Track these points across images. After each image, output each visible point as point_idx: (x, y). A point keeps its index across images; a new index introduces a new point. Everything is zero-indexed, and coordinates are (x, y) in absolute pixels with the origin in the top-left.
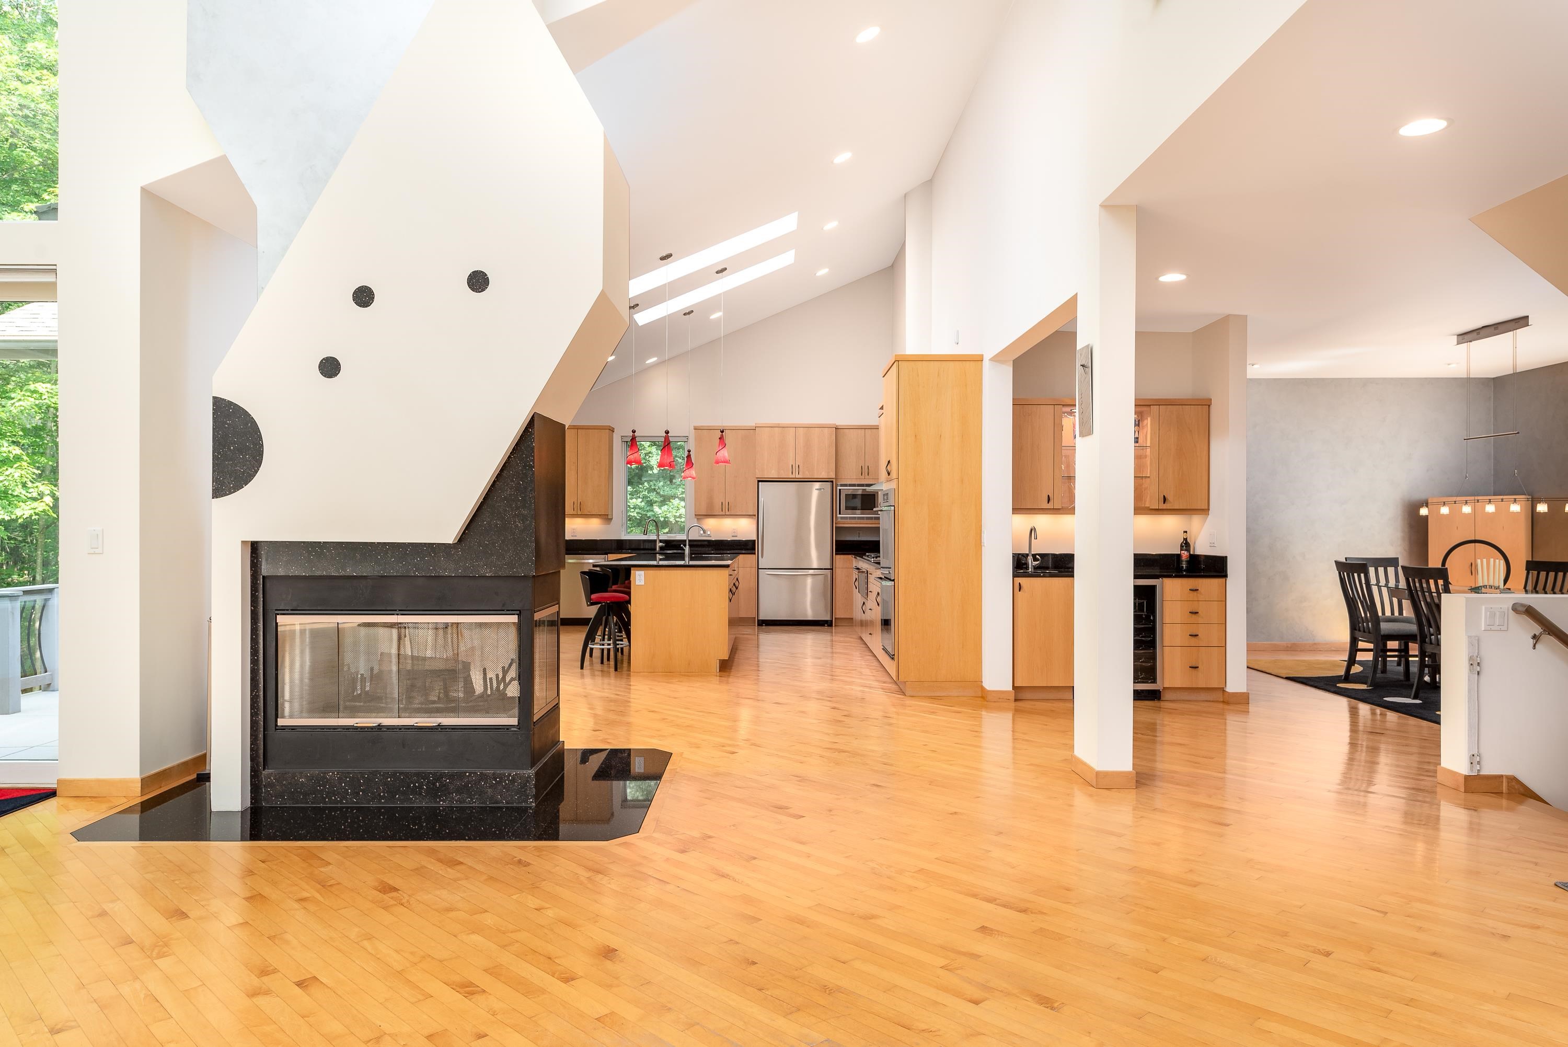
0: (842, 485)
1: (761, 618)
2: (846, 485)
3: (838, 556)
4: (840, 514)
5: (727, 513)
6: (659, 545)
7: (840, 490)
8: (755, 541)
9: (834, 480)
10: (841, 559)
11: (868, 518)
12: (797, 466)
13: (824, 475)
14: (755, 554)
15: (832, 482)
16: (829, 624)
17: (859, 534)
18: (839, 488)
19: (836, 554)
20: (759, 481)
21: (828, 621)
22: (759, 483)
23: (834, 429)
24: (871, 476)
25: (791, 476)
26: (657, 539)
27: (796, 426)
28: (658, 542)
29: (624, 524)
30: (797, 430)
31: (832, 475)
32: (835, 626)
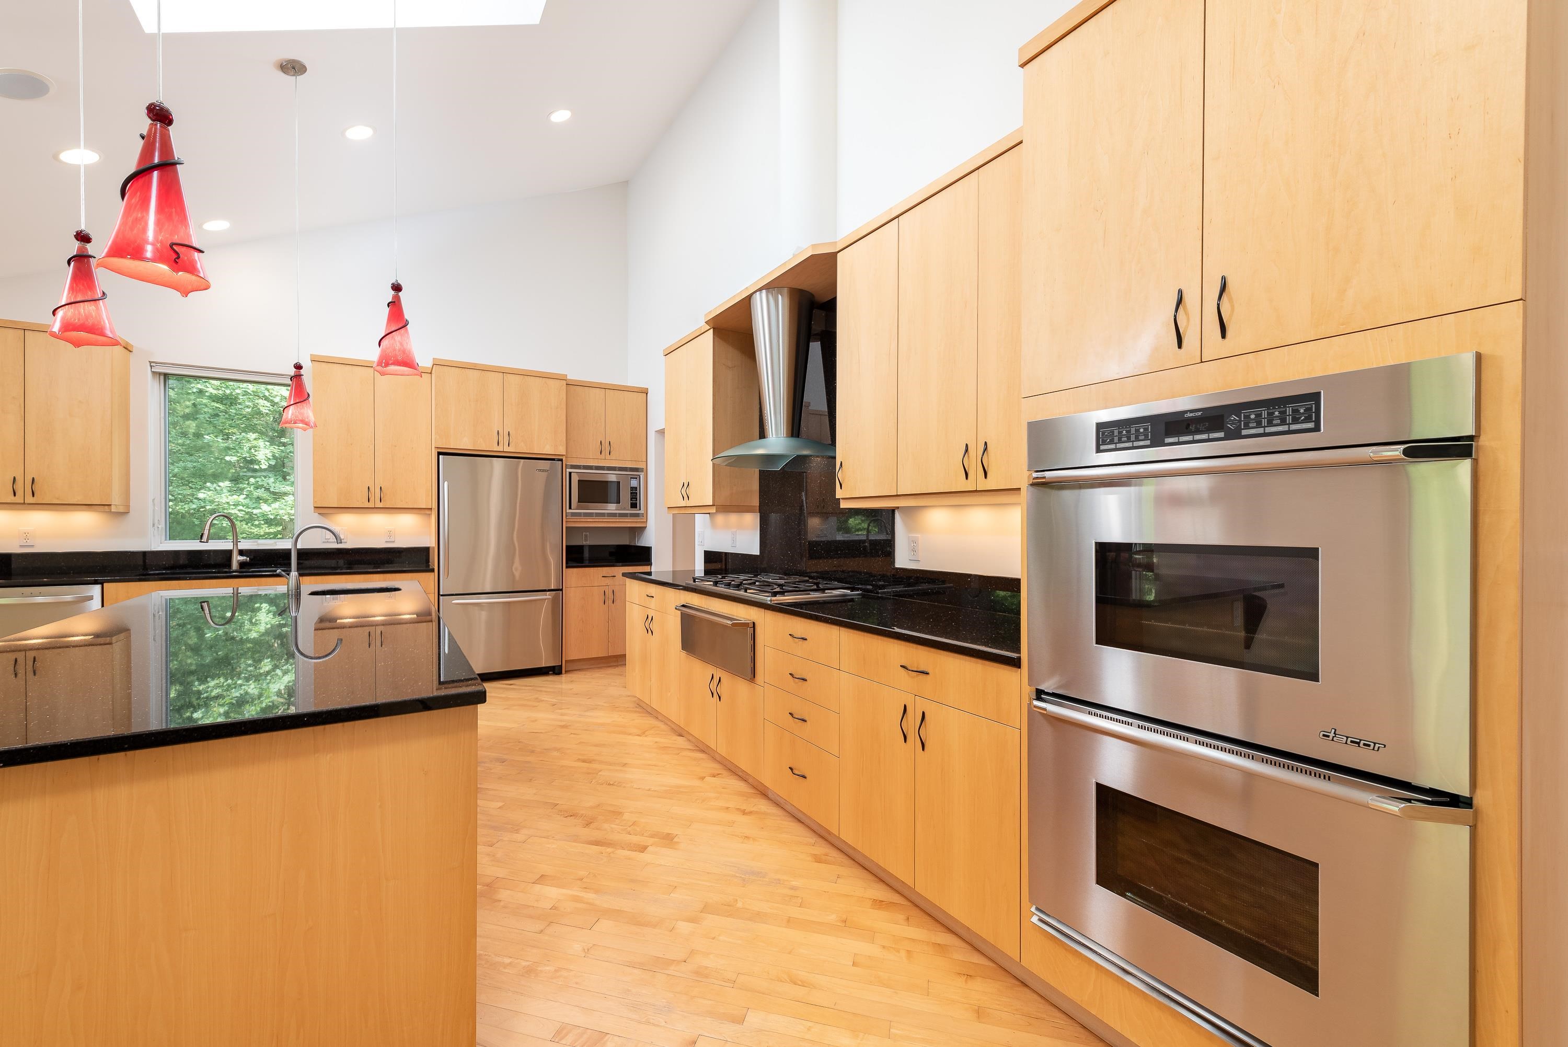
0: (573, 467)
2: (579, 467)
3: (570, 570)
4: (570, 508)
5: (379, 505)
6: (237, 559)
7: (570, 473)
9: (564, 459)
10: (573, 574)
11: (610, 515)
12: (506, 433)
13: (549, 450)
14: (432, 570)
15: (561, 460)
16: (556, 672)
17: (586, 536)
18: (569, 470)
19: (567, 567)
20: (439, 454)
21: (556, 668)
22: (441, 457)
23: (565, 382)
24: (613, 456)
25: (496, 448)
26: (232, 548)
27: (504, 372)
28: (235, 553)
29: (156, 522)
30: (505, 377)
31: (561, 450)
32: (566, 672)
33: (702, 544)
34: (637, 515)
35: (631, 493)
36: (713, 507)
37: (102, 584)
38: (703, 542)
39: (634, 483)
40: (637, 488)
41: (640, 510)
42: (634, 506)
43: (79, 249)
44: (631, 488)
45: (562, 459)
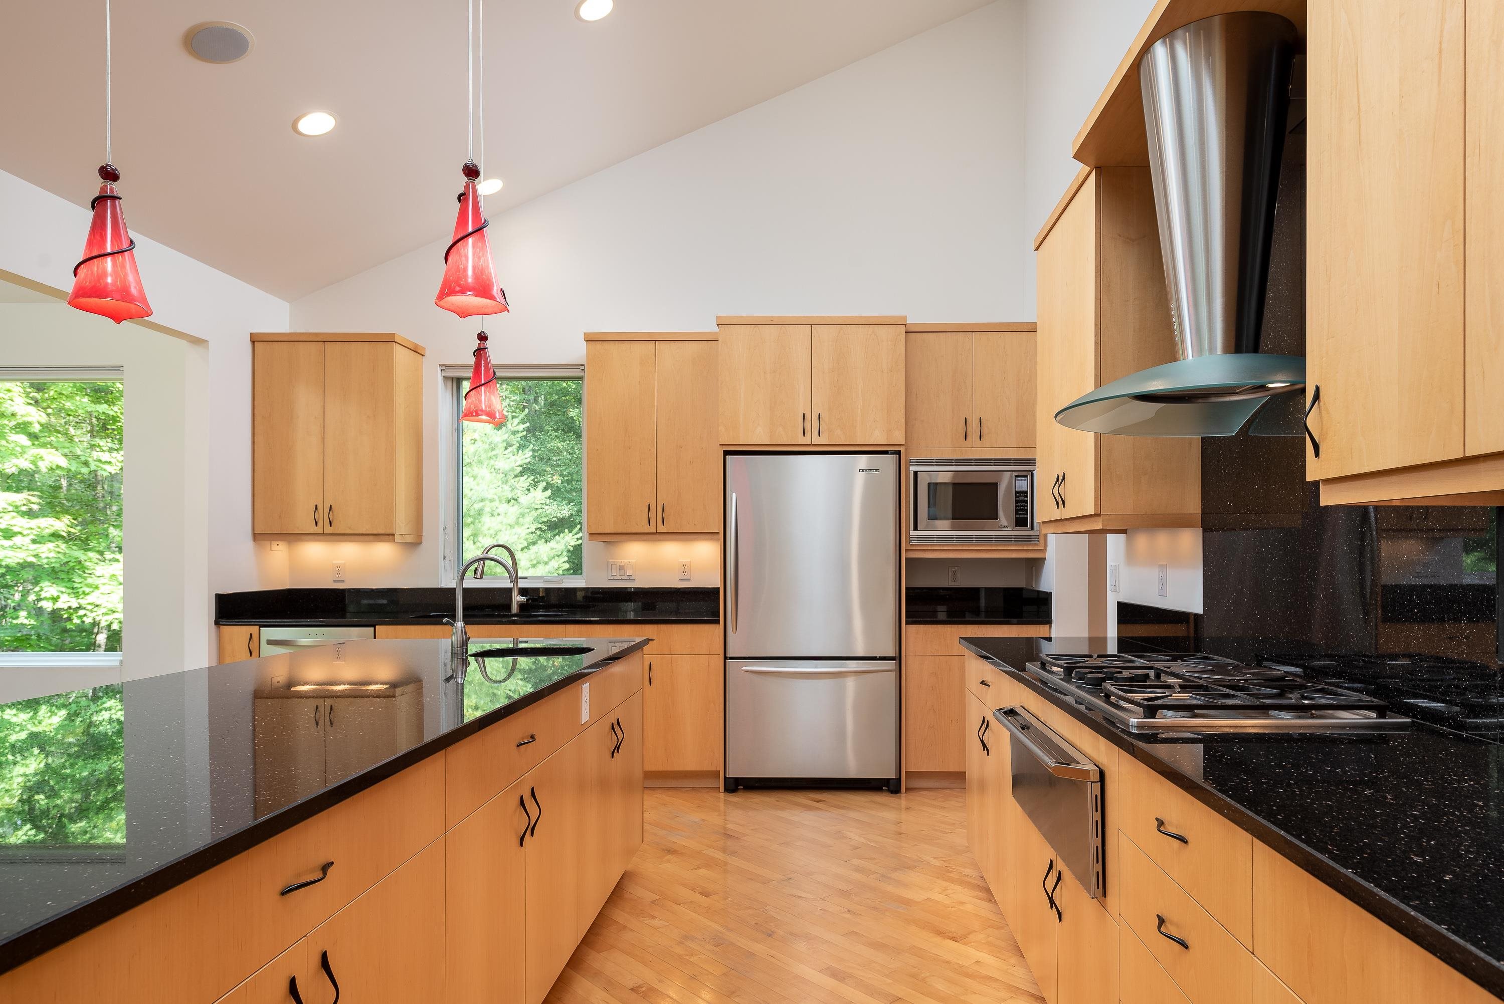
0: (920, 462)
1: (731, 774)
2: (929, 462)
3: (913, 628)
4: (916, 528)
5: (663, 529)
6: (517, 599)
7: (916, 473)
8: (717, 590)
9: (902, 449)
10: (916, 634)
11: (980, 538)
12: (815, 417)
13: (878, 437)
14: (717, 622)
15: (898, 453)
16: (892, 788)
17: (954, 573)
18: (913, 469)
19: (907, 623)
20: (726, 453)
21: (891, 781)
22: (728, 457)
23: (903, 328)
24: (986, 441)
25: (801, 440)
26: (512, 587)
27: (813, 324)
28: (515, 592)
29: (448, 555)
30: (814, 332)
31: (898, 437)
32: (907, 789)
33: (1116, 590)
34: (1028, 539)
35: (1017, 502)
36: (1096, 518)
37: (374, 626)
38: (1117, 585)
39: (1023, 485)
40: (1026, 493)
41: (1033, 529)
42: (1021, 522)
43: (103, 189)
44: (1017, 493)
45: (900, 452)
